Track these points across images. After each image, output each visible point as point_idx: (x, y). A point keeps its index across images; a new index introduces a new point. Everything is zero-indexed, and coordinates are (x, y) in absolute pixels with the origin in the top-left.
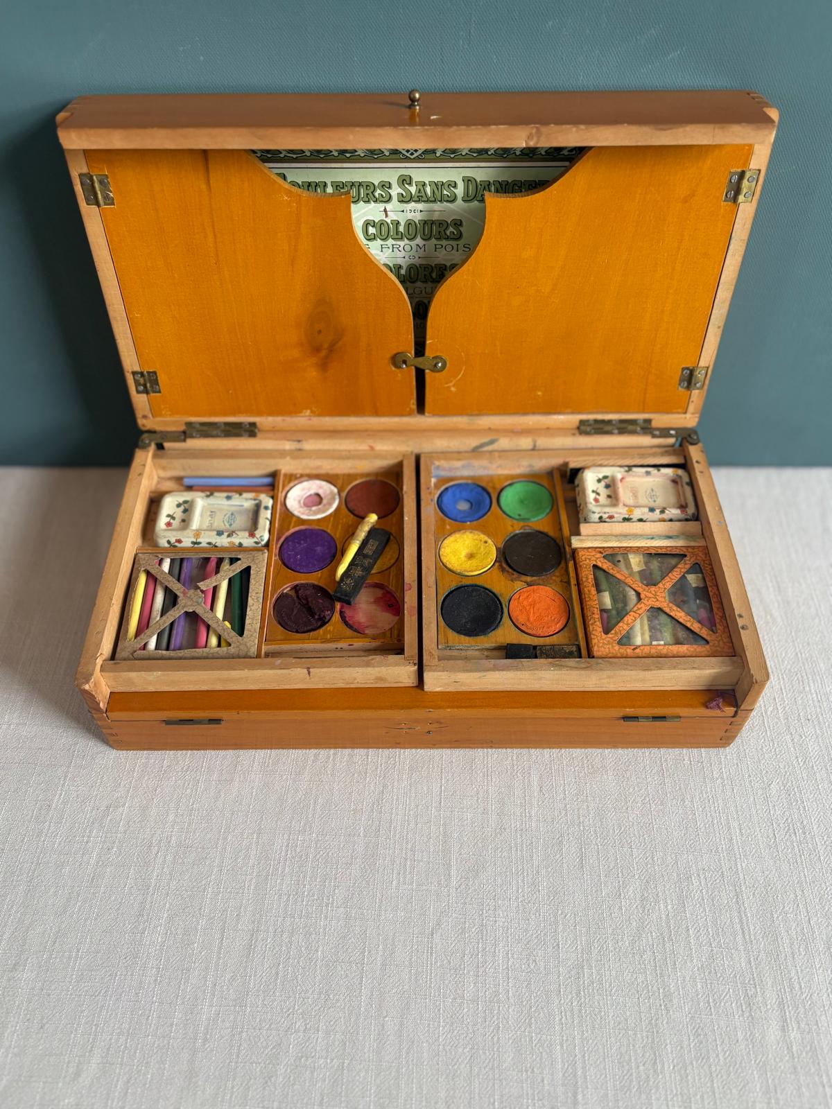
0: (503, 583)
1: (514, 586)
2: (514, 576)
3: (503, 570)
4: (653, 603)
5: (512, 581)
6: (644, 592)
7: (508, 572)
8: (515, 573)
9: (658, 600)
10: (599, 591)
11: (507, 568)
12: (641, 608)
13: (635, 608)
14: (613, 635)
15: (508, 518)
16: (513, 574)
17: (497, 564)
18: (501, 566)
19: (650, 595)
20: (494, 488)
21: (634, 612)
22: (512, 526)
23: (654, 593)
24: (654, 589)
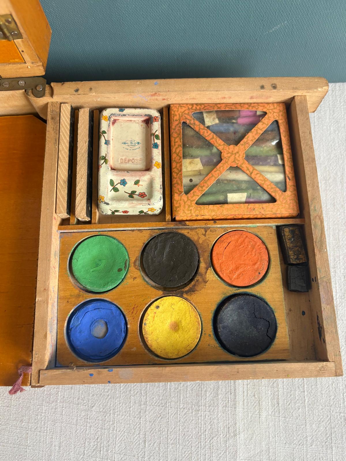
0: (209, 291)
1: (212, 280)
2: (200, 280)
3: (192, 291)
4: (241, 156)
5: (206, 282)
6: (229, 162)
7: (195, 285)
8: (196, 279)
9: (238, 152)
10: (225, 202)
11: (191, 286)
12: (247, 167)
13: (248, 172)
14: (277, 194)
15: (122, 283)
16: (197, 281)
17: (185, 296)
18: (187, 292)
19: (232, 157)
20: (78, 296)
21: (251, 173)
22: (135, 278)
23: (229, 155)
24: (225, 154)
